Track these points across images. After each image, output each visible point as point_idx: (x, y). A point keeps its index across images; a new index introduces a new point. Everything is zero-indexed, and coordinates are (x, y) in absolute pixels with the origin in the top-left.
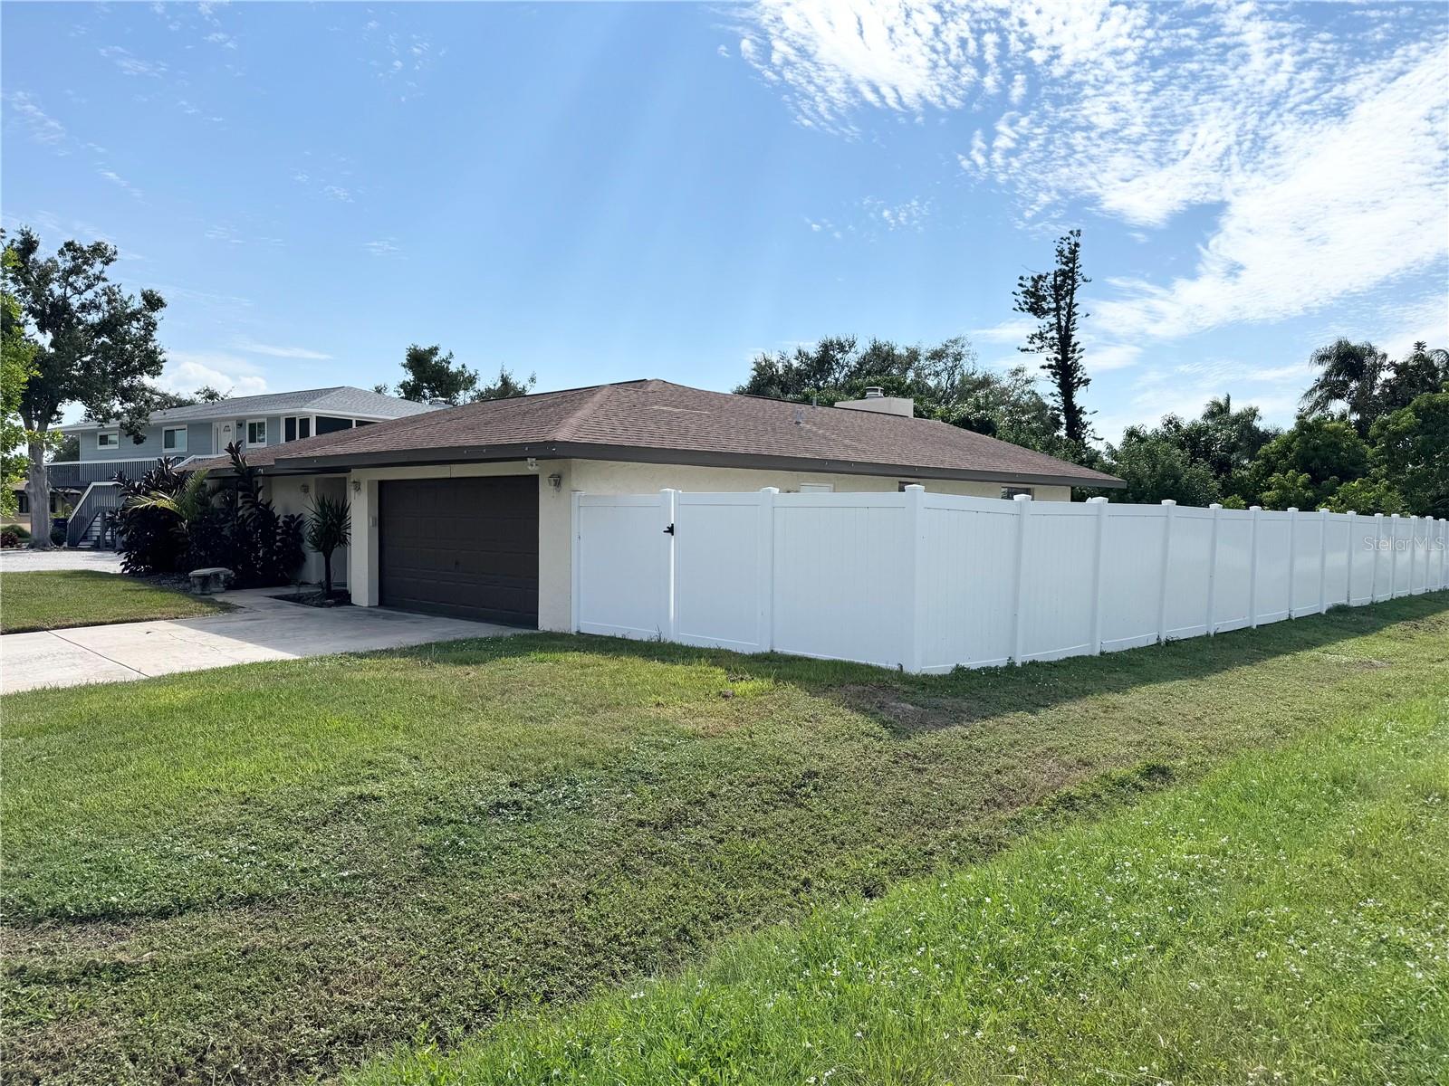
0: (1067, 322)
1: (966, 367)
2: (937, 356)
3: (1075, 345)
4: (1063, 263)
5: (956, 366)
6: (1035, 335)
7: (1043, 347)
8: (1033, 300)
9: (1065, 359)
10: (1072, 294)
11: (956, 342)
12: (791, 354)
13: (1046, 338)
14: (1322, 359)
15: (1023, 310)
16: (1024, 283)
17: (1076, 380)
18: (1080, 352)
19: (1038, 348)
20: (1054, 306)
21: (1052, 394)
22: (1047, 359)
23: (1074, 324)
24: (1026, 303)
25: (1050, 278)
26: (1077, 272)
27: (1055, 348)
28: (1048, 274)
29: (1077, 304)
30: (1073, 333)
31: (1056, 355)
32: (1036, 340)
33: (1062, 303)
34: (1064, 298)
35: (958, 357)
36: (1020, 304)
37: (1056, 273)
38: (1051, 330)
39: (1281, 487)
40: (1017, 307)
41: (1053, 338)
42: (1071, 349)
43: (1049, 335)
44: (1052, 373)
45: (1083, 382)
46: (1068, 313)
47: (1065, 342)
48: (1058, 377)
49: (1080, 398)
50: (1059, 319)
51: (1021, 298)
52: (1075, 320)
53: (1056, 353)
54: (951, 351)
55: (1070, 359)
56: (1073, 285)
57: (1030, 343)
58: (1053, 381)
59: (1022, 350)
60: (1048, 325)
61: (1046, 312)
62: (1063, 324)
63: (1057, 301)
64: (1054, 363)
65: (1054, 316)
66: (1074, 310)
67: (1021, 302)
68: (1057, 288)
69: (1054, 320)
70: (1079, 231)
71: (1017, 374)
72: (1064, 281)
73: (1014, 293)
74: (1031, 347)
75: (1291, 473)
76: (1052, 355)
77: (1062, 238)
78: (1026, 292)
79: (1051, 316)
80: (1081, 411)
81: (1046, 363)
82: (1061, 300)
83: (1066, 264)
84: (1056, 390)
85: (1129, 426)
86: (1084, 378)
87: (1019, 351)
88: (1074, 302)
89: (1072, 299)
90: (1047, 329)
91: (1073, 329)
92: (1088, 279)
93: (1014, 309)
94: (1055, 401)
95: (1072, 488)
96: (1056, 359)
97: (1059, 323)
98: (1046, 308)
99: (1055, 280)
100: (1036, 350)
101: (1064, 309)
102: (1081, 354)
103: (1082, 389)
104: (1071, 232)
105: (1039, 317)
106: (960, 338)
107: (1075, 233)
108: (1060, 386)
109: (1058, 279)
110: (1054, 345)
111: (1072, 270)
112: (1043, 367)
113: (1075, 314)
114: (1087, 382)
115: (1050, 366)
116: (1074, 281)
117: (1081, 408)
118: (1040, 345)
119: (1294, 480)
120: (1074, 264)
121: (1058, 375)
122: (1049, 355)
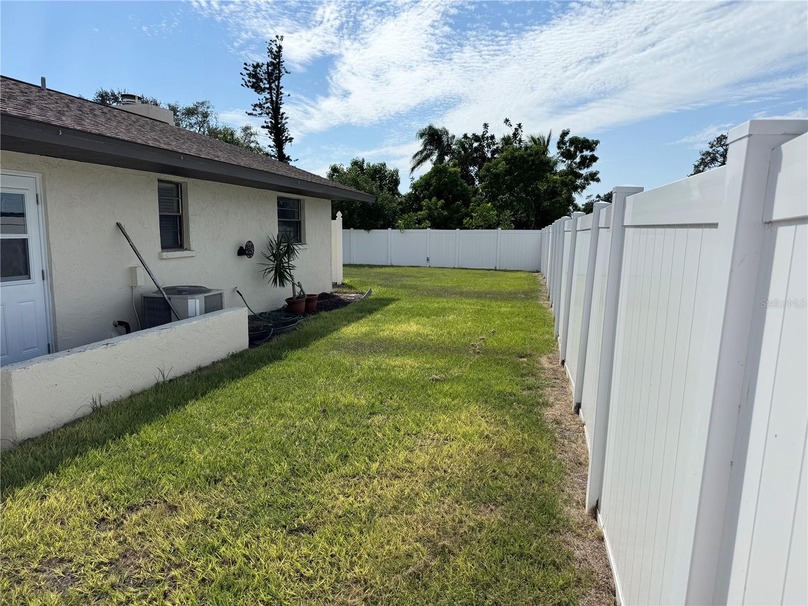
0: (277, 98)
1: (211, 123)
2: (190, 112)
3: (283, 114)
4: (272, 58)
5: (204, 121)
6: (257, 105)
7: (262, 113)
8: (254, 80)
9: (277, 123)
10: (279, 80)
11: (203, 104)
13: (264, 107)
14: (422, 135)
15: (248, 87)
16: (248, 68)
17: (284, 138)
18: (285, 119)
19: (259, 114)
20: (267, 86)
21: (269, 146)
22: (265, 122)
23: (281, 100)
24: (249, 82)
25: (265, 67)
26: (282, 65)
27: (270, 115)
28: (263, 64)
29: (282, 87)
30: (281, 106)
31: (271, 120)
32: (257, 108)
33: (273, 85)
34: (274, 82)
35: (205, 115)
36: (245, 82)
37: (268, 64)
38: (267, 103)
39: (429, 209)
40: (244, 84)
41: (268, 107)
42: (280, 116)
43: (266, 106)
44: (269, 132)
45: (289, 139)
46: (278, 92)
47: (276, 112)
48: (273, 134)
49: (287, 150)
50: (271, 96)
51: (247, 78)
52: (281, 97)
53: (271, 118)
54: (200, 110)
55: (280, 123)
56: (279, 74)
57: (254, 110)
58: (270, 137)
59: (249, 114)
60: (264, 99)
61: (263, 90)
62: (274, 99)
63: (270, 83)
64: (270, 125)
65: (268, 93)
66: (281, 91)
67: (247, 81)
68: (269, 74)
69: (268, 96)
70: (282, 37)
71: (246, 130)
72: (273, 70)
73: (241, 74)
74: (254, 113)
75: (434, 199)
76: (269, 120)
77: (271, 41)
78: (249, 75)
79: (266, 93)
80: (288, 158)
81: (265, 125)
82: (272, 83)
83: (275, 59)
84: (272, 144)
85: (333, 164)
86: (289, 137)
87: (247, 114)
88: (281, 85)
89: (279, 83)
90: (264, 102)
91: (281, 104)
92: (288, 71)
93: (242, 85)
94: (272, 150)
95: (332, 201)
96: (271, 122)
97: (272, 98)
98: (263, 87)
99: (268, 69)
100: (258, 115)
101: (274, 90)
102: (287, 120)
103: (288, 144)
104: (277, 37)
105: (258, 93)
106: (206, 102)
107: (280, 38)
108: (275, 141)
109: (270, 68)
110: (270, 113)
111: (279, 63)
112: (263, 127)
113: (281, 93)
114: (291, 139)
115: (267, 127)
116: (280, 72)
117: (289, 156)
118: (260, 112)
119: (436, 204)
120: (279, 60)
121: (273, 133)
122: (267, 119)
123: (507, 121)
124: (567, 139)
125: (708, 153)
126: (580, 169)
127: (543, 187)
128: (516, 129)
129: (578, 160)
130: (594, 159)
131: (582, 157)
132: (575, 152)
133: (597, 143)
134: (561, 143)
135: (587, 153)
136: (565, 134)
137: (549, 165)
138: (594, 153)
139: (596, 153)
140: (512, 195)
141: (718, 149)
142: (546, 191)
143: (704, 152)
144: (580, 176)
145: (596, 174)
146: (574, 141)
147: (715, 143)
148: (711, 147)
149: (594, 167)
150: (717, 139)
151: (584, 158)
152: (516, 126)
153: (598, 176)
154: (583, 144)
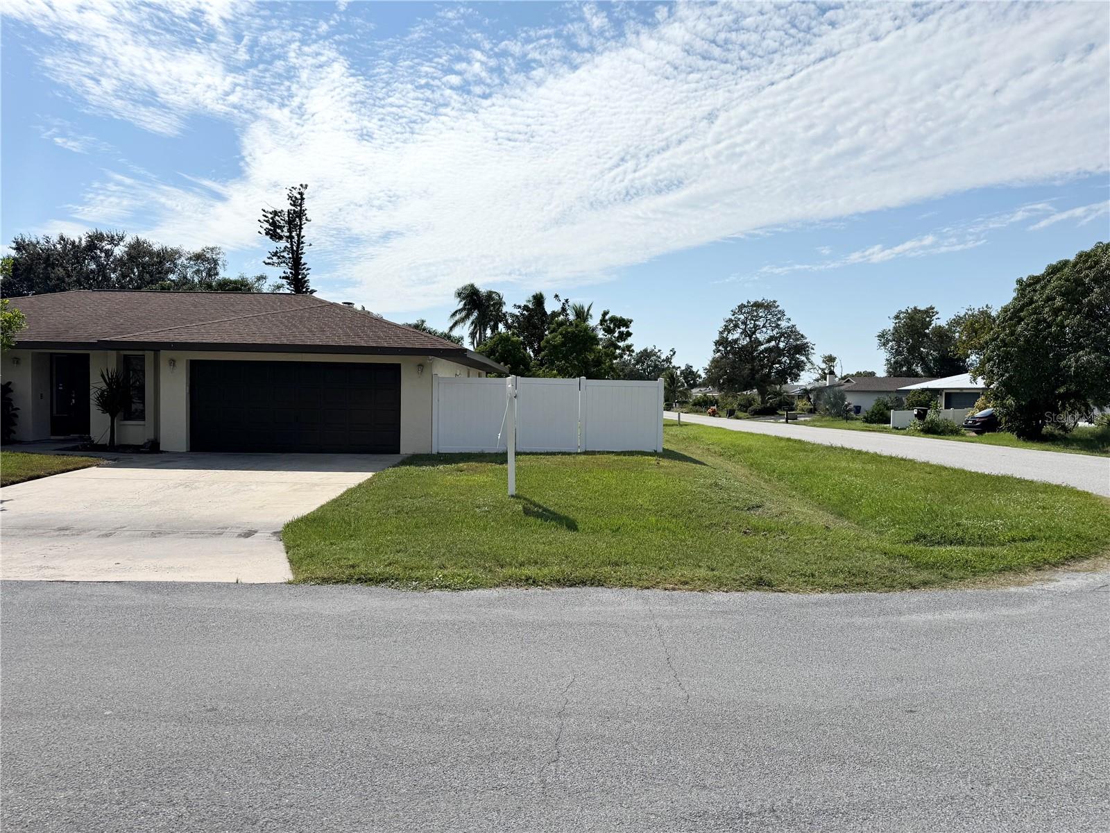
0: (298, 247)
2: (197, 258)
3: (304, 264)
4: (293, 205)
5: (213, 267)
6: (273, 253)
7: (280, 263)
8: (272, 228)
9: (297, 274)
10: (300, 228)
11: (214, 250)
12: (55, 239)
13: (283, 257)
15: (265, 234)
16: (266, 214)
17: (305, 290)
18: (307, 270)
19: (277, 263)
20: (287, 234)
22: (284, 272)
23: (302, 249)
24: (268, 229)
25: (285, 215)
26: (303, 213)
27: (290, 265)
28: (283, 211)
29: (304, 236)
30: (302, 256)
31: (290, 270)
32: (274, 257)
33: (294, 234)
34: (294, 230)
35: (214, 262)
37: (288, 211)
38: (285, 252)
40: (261, 231)
41: (287, 257)
42: (301, 267)
43: (285, 255)
44: (288, 282)
46: (299, 240)
47: (296, 263)
48: (292, 286)
50: (291, 244)
51: (264, 225)
52: (303, 247)
53: (290, 268)
54: (209, 256)
55: (300, 274)
56: (301, 222)
57: (269, 258)
58: (289, 288)
59: (265, 263)
60: (283, 248)
61: (280, 238)
62: (295, 248)
63: (289, 231)
64: (289, 275)
65: (287, 241)
66: (302, 240)
67: (263, 228)
68: (289, 222)
69: (287, 245)
70: (306, 184)
71: (262, 280)
72: (294, 218)
73: (259, 221)
74: (270, 261)
76: (288, 270)
77: (293, 188)
78: (268, 221)
79: (285, 241)
81: (284, 275)
83: (296, 206)
86: (310, 288)
87: (263, 263)
88: (302, 234)
89: (300, 232)
90: (282, 250)
91: (302, 253)
92: (311, 219)
93: (259, 232)
96: (291, 273)
97: (292, 247)
98: (281, 235)
99: (288, 216)
100: (275, 264)
101: (295, 238)
102: (308, 271)
104: (301, 185)
105: (275, 240)
106: (216, 248)
107: (304, 186)
108: (294, 290)
109: (290, 216)
110: (289, 262)
111: (301, 211)
112: (282, 277)
113: (303, 243)
114: (313, 291)
115: (286, 278)
116: (302, 220)
118: (278, 261)
120: (301, 207)
121: (293, 284)
122: (286, 269)
123: (556, 296)
124: (607, 317)
125: (731, 320)
126: (619, 342)
127: (591, 357)
128: (563, 304)
129: (616, 334)
130: (629, 334)
131: (619, 332)
132: (614, 328)
133: (631, 321)
134: (603, 321)
135: (623, 329)
136: (605, 314)
137: (595, 340)
138: (629, 329)
139: (630, 330)
140: (566, 362)
141: (739, 317)
142: (593, 359)
143: (727, 319)
144: (619, 347)
145: (631, 346)
146: (613, 319)
147: (737, 311)
148: (733, 315)
149: (629, 341)
150: (739, 307)
151: (621, 333)
152: (564, 301)
153: (632, 348)
154: (620, 322)
